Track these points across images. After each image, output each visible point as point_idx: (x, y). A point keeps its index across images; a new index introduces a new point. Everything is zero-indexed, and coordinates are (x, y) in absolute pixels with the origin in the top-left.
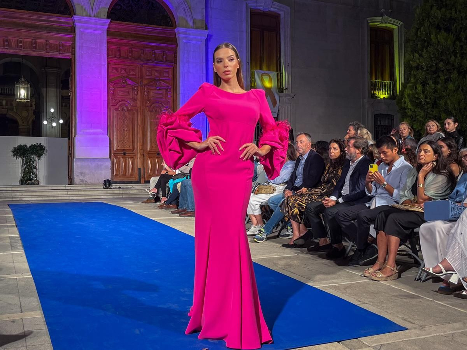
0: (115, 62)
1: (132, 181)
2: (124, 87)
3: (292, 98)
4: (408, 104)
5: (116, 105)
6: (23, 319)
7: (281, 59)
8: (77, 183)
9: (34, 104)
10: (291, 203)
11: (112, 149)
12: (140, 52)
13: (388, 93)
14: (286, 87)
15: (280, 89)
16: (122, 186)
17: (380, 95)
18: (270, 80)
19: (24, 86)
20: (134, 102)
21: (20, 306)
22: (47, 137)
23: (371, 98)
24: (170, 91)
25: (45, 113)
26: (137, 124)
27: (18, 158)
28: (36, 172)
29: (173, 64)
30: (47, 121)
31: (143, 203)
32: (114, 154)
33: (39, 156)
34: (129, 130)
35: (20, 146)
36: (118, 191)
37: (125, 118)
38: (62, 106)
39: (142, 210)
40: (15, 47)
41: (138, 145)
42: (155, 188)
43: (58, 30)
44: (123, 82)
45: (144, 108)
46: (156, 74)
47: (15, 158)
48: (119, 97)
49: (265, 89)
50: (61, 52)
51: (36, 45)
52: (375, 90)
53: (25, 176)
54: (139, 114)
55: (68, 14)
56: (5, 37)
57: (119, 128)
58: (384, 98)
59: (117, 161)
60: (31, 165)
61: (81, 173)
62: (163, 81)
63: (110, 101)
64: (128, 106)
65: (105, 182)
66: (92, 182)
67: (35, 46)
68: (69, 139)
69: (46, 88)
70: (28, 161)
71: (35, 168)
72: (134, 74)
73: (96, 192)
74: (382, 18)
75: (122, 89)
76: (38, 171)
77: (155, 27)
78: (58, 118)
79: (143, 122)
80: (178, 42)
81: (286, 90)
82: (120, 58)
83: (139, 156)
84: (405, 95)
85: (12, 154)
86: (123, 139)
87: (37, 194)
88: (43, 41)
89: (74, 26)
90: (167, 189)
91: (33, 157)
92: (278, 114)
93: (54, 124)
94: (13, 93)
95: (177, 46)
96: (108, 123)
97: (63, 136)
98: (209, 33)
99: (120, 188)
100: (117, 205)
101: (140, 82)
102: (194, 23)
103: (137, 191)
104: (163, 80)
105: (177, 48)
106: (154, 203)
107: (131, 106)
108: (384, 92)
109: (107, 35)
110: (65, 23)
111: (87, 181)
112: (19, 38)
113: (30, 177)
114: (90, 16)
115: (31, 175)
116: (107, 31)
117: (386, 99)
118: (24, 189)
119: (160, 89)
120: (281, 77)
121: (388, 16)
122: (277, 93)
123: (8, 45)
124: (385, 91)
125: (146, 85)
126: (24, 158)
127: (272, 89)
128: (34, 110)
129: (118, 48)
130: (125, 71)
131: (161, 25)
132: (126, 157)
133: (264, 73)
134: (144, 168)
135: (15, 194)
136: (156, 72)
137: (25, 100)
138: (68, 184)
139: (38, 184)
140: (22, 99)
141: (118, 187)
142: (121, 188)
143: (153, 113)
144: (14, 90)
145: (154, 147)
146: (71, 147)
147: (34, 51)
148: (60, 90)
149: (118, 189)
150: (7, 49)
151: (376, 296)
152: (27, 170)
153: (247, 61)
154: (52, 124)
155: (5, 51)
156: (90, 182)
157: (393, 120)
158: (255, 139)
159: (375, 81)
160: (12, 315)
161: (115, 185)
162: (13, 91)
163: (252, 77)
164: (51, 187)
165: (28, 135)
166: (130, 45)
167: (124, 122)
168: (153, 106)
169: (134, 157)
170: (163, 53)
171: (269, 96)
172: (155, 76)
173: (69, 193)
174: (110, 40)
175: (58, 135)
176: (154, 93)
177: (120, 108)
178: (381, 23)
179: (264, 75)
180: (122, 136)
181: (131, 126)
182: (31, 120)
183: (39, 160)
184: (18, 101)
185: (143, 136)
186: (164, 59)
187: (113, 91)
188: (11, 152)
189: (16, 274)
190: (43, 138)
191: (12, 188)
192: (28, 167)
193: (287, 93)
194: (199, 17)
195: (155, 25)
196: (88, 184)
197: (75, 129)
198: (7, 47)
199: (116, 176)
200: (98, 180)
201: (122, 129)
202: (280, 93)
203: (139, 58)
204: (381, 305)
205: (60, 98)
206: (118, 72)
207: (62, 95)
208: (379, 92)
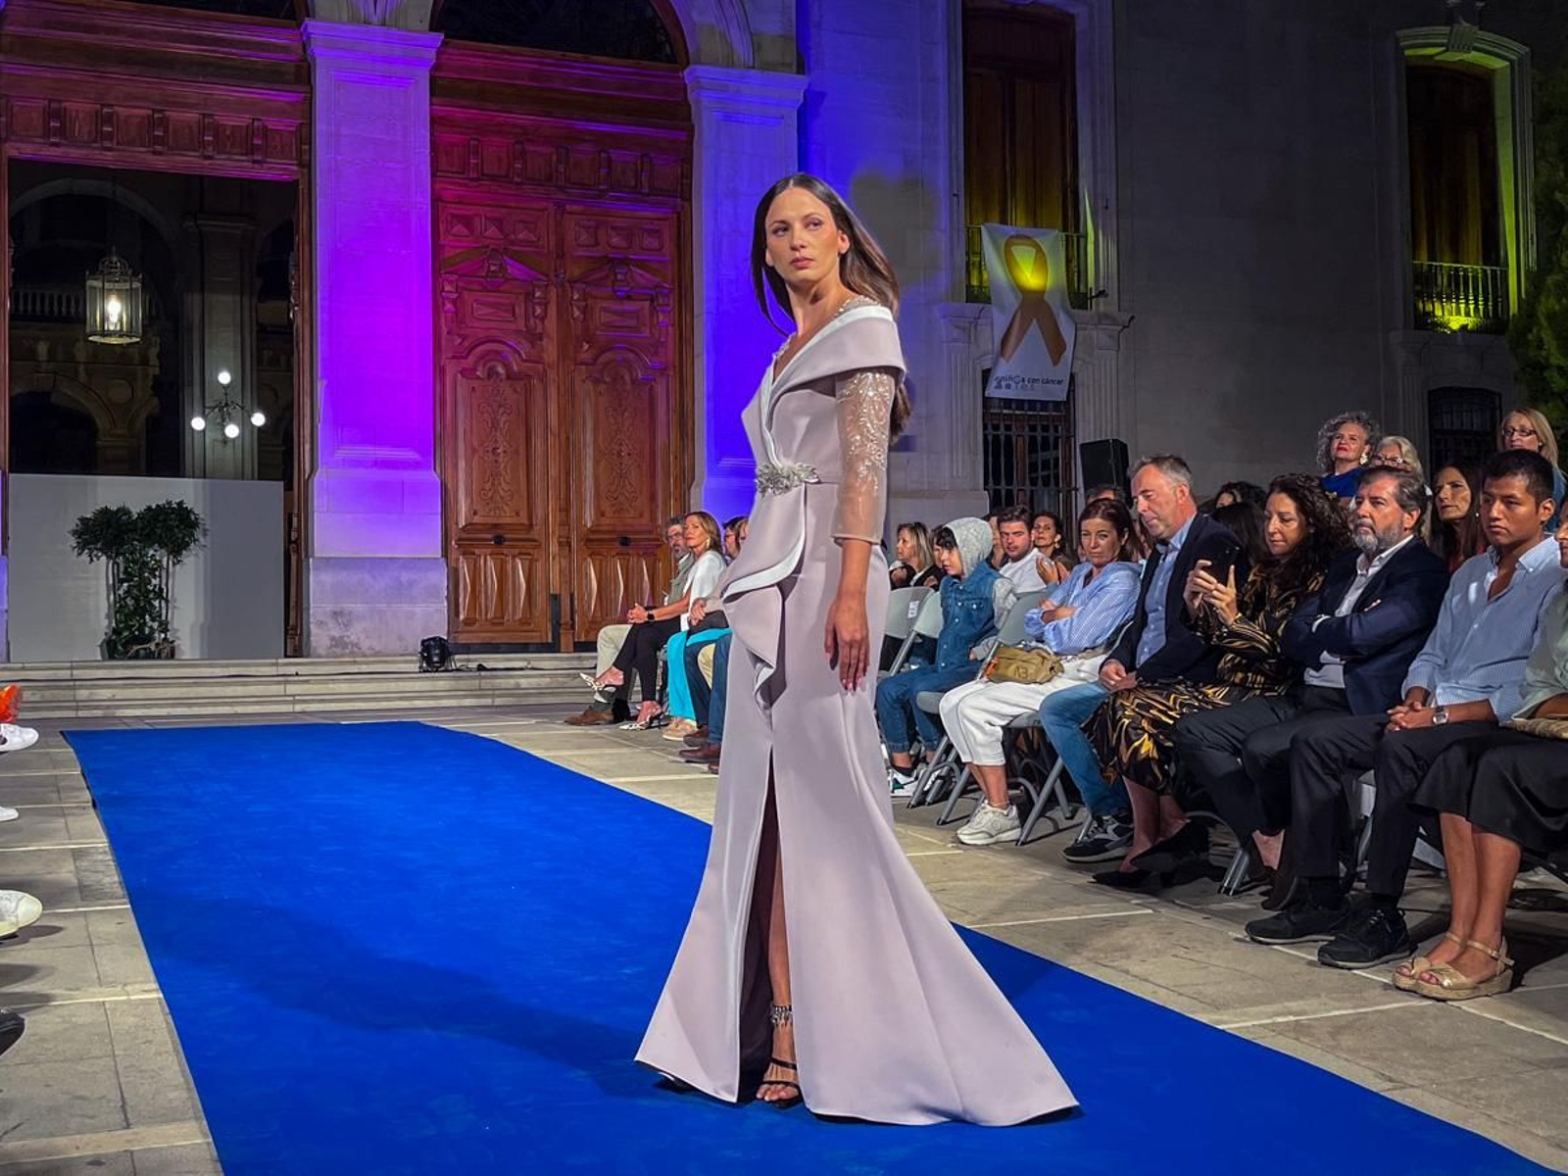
0: (460, 196)
1: (527, 644)
2: (495, 288)
3: (1125, 327)
4: (1549, 350)
5: (468, 354)
7: (1080, 187)
8: (322, 651)
9: (154, 352)
10: (1128, 717)
11: (451, 523)
12: (554, 157)
13: (1476, 309)
14: (1101, 288)
15: (1078, 294)
16: (493, 661)
17: (1447, 317)
18: (1041, 260)
19: (118, 286)
20: (532, 343)
21: (119, 1104)
22: (204, 477)
23: (1415, 328)
24: (668, 305)
25: (197, 390)
26: (546, 426)
27: (98, 558)
28: (164, 612)
29: (679, 200)
30: (204, 416)
31: (571, 723)
32: (462, 543)
33: (177, 549)
34: (517, 452)
35: (105, 512)
36: (477, 682)
37: (500, 406)
38: (260, 361)
39: (569, 749)
40: (86, 138)
41: (547, 509)
42: (614, 669)
43: (245, 75)
44: (493, 268)
45: (572, 367)
46: (615, 240)
47: (85, 557)
48: (476, 325)
49: (1020, 294)
50: (259, 158)
51: (166, 131)
52: (1430, 298)
53: (121, 626)
54: (553, 391)
55: (282, 14)
56: (50, 101)
57: (476, 444)
58: (1464, 328)
59: (471, 566)
60: (146, 585)
61: (336, 614)
62: (639, 267)
63: (443, 342)
64: (510, 357)
65: (427, 645)
66: (377, 649)
67: (161, 133)
68: (289, 488)
69: (202, 291)
70: (134, 568)
71: (159, 595)
72: (535, 239)
73: (393, 686)
74: (1451, 31)
75: (491, 298)
76: (173, 607)
77: (613, 65)
78: (248, 407)
79: (568, 420)
80: (694, 119)
81: (1101, 300)
82: (478, 180)
83: (554, 548)
84: (1539, 314)
85: (73, 541)
86: (493, 484)
88: (193, 116)
89: (306, 60)
90: (659, 671)
91: (151, 552)
92: (1072, 389)
93: (232, 431)
94: (78, 312)
95: (693, 137)
96: (438, 426)
97: (263, 474)
98: (810, 85)
99: (481, 668)
100: (474, 732)
101: (555, 270)
102: (757, 48)
103: (548, 680)
104: (641, 264)
105: (692, 143)
106: (611, 723)
107: (523, 360)
108: (1462, 306)
109: (432, 95)
110: (276, 48)
111: (356, 645)
112: (103, 105)
113: (141, 629)
114: (370, 24)
115: (145, 623)
116: (433, 79)
117: (1472, 332)
118: (118, 673)
119: (629, 298)
120: (1082, 252)
121: (1473, 24)
122: (1067, 313)
123: (61, 132)
124: (1467, 304)
125: (575, 282)
126: (120, 560)
127: (1046, 297)
128: (154, 376)
129: (472, 142)
130: (501, 230)
131: (629, 56)
132: (505, 551)
133: (1018, 237)
134: (572, 595)
136: (613, 234)
137: (121, 336)
138: (286, 656)
139: (172, 655)
140: (110, 334)
141: (474, 665)
142: (484, 669)
143: (602, 387)
144: (81, 300)
145: (607, 514)
146: (299, 516)
147: (160, 154)
148: (255, 301)
149: (477, 674)
150: (56, 145)
152: (130, 602)
153: (955, 192)
154: (223, 428)
155: (50, 153)
156: (371, 648)
157: (1498, 412)
158: (986, 482)
159: (1431, 266)
160: (96, 1137)
161: (466, 656)
162: (78, 307)
163: (973, 249)
164: (222, 666)
165: (133, 471)
166: (518, 130)
167: (495, 421)
168: (602, 359)
169: (536, 552)
170: (639, 162)
171: (1035, 321)
172: (613, 247)
173: (292, 689)
174: (443, 114)
175: (248, 471)
176: (605, 310)
177: (480, 368)
178: (1447, 50)
179: (1016, 241)
180: (488, 472)
181: (522, 435)
182: (143, 416)
183: (174, 564)
184: (95, 342)
185: (568, 474)
186: (645, 183)
187: (454, 302)
188: (70, 535)
189: (101, 986)
190: (191, 480)
191: (75, 672)
192: (135, 591)
193: (1102, 308)
194: (775, 24)
195: (607, 55)
196: (364, 656)
197: (312, 449)
198: (57, 140)
199: (468, 622)
200: (400, 638)
201: (490, 449)
202: (1076, 311)
203: (549, 178)
204: (1469, 1092)
205: (254, 334)
206: (472, 232)
207: (260, 320)
208: (1443, 307)
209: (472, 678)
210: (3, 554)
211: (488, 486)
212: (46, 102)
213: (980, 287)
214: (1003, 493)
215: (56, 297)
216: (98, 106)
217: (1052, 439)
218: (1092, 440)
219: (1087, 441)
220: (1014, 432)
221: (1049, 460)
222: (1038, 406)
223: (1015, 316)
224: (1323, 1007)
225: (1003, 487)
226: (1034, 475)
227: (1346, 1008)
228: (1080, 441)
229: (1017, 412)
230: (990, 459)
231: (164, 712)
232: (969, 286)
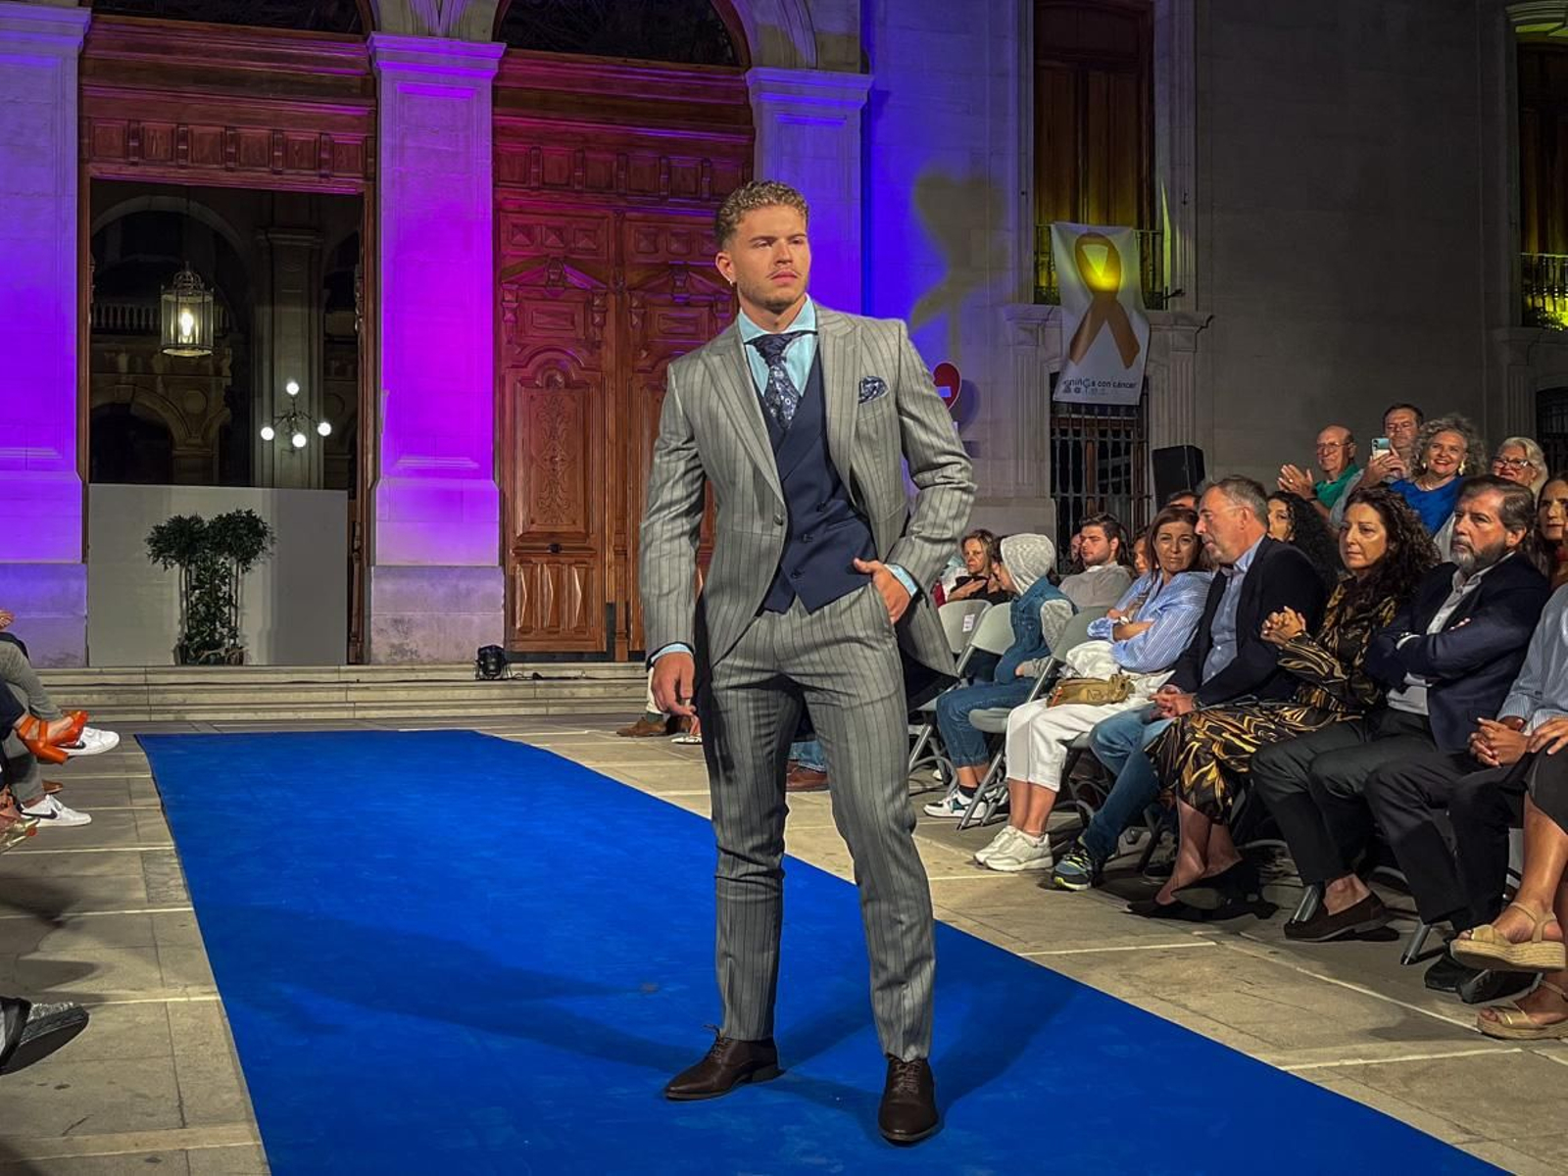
0: (520, 206)
1: (582, 653)
2: (555, 296)
3: (1202, 327)
5: (526, 366)
6: (187, 1151)
7: (1157, 179)
8: (382, 659)
9: (226, 363)
10: (1197, 740)
11: (509, 531)
12: (615, 164)
14: (1178, 288)
15: (1153, 293)
16: (546, 669)
17: (1559, 312)
18: (1114, 260)
19: (191, 300)
20: (591, 353)
21: (177, 1104)
22: (273, 487)
23: (1524, 325)
24: (727, 311)
25: (267, 400)
26: (604, 435)
27: (172, 565)
28: (233, 618)
30: (273, 427)
31: (623, 734)
32: (520, 551)
33: (246, 558)
34: (575, 457)
35: (179, 520)
36: (532, 691)
37: (558, 415)
38: (327, 371)
39: (620, 761)
40: (162, 157)
41: (604, 517)
43: (314, 90)
44: (552, 277)
45: (630, 375)
46: (675, 247)
47: (160, 565)
48: (535, 334)
49: (1092, 297)
50: (327, 172)
51: (238, 148)
52: (1540, 293)
53: (194, 631)
54: (611, 399)
55: (351, 27)
56: (130, 121)
57: (534, 453)
59: (528, 576)
60: (216, 592)
61: (396, 622)
62: (697, 273)
63: (503, 353)
64: (569, 366)
65: (483, 654)
66: (436, 657)
67: (233, 150)
68: (352, 496)
69: (273, 304)
70: (205, 576)
71: (229, 601)
72: (595, 247)
73: (449, 694)
75: (551, 306)
76: (243, 614)
77: (670, 70)
78: (315, 418)
80: (756, 122)
81: (1176, 299)
82: (539, 189)
83: (610, 556)
85: (148, 549)
86: (551, 492)
87: (238, 697)
88: (264, 132)
89: (372, 73)
91: (222, 560)
92: (1145, 394)
93: (299, 440)
94: (155, 325)
95: (753, 139)
96: (497, 435)
97: (329, 484)
98: (874, 83)
99: (536, 677)
100: (526, 742)
101: (615, 278)
102: (819, 47)
103: (602, 690)
104: (699, 270)
105: (753, 146)
107: (583, 369)
109: (494, 104)
110: (340, 62)
111: (416, 652)
112: (179, 125)
113: (211, 634)
114: (434, 35)
115: (215, 629)
116: (495, 89)
118: (188, 678)
119: (687, 304)
120: (1158, 249)
122: (1139, 312)
123: (140, 151)
125: (635, 289)
126: (193, 567)
127: (1118, 297)
128: (227, 387)
129: (533, 152)
130: (560, 237)
131: (690, 59)
132: (562, 560)
133: (1089, 235)
134: (627, 604)
135: (160, 696)
136: (673, 239)
137: (194, 349)
138: (349, 664)
139: (240, 662)
140: (184, 347)
141: (529, 674)
142: (539, 678)
144: (157, 314)
146: (361, 524)
147: (232, 170)
148: (322, 311)
149: (532, 682)
150: (134, 164)
151: (1530, 1114)
152: (201, 608)
153: (1024, 189)
154: (291, 438)
155: (129, 172)
156: (429, 656)
158: (1053, 489)
159: (1541, 258)
160: (152, 1135)
161: (520, 665)
162: (155, 321)
163: (1042, 249)
164: (289, 672)
165: (207, 480)
166: (581, 139)
167: (554, 430)
169: (591, 561)
170: (700, 168)
171: (1106, 323)
172: (672, 253)
173: (353, 696)
174: (504, 124)
175: (314, 481)
176: (664, 317)
177: (539, 377)
178: (1564, 26)
179: (1087, 239)
180: (546, 482)
181: (579, 444)
182: (216, 426)
183: (243, 572)
184: (169, 355)
185: (624, 483)
186: (706, 190)
187: (514, 311)
188: (145, 544)
189: (163, 986)
190: (260, 489)
191: (149, 676)
192: (206, 598)
193: (1178, 308)
194: (839, 23)
195: (669, 60)
196: (422, 663)
197: (375, 459)
198: (136, 159)
199: (523, 631)
200: (458, 646)
201: (547, 457)
202: (1150, 311)
203: (610, 186)
204: (1551, 1149)
205: (322, 342)
206: (532, 241)
207: (328, 331)
208: (1554, 302)
209: (526, 686)
210: (83, 561)
211: (545, 494)
212: (126, 123)
213: (1049, 287)
214: (1071, 501)
215: (135, 311)
216: (174, 125)
217: (1123, 446)
218: (1166, 446)
219: (1161, 447)
220: (1082, 438)
221: (1119, 467)
222: (1109, 410)
223: (1085, 319)
224: (1395, 1052)
225: (1071, 494)
226: (1105, 482)
227: (1422, 1053)
228: (1153, 446)
229: (1087, 417)
230: (1058, 466)
231: (231, 716)
232: (1037, 287)
